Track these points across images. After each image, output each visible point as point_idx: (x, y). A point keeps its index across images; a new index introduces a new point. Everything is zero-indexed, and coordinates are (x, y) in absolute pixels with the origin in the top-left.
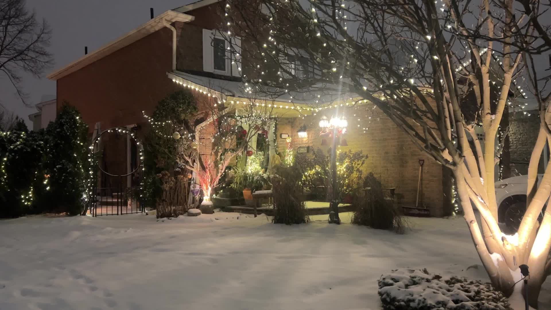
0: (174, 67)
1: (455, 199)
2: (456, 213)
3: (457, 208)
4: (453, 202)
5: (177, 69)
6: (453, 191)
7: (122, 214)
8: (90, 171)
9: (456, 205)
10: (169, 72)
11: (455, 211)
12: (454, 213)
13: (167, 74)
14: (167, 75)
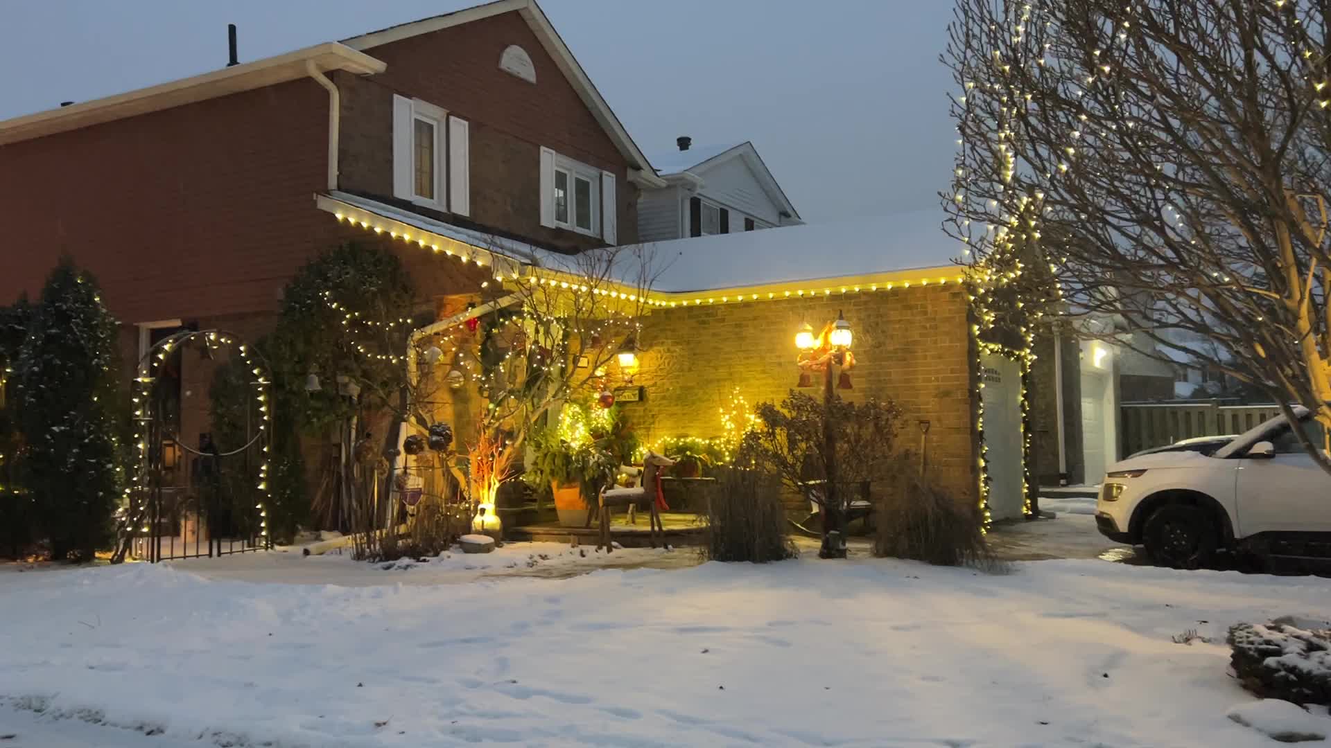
0: (333, 182)
1: (985, 502)
2: (987, 530)
3: (990, 520)
4: (982, 506)
5: (339, 189)
6: (982, 485)
7: (219, 554)
8: (137, 441)
9: (988, 514)
10: (318, 193)
11: (985, 526)
12: (983, 530)
13: (315, 198)
14: (315, 202)
